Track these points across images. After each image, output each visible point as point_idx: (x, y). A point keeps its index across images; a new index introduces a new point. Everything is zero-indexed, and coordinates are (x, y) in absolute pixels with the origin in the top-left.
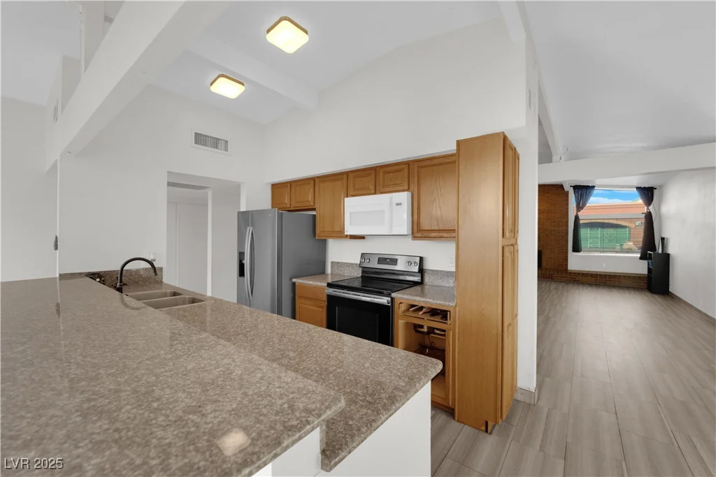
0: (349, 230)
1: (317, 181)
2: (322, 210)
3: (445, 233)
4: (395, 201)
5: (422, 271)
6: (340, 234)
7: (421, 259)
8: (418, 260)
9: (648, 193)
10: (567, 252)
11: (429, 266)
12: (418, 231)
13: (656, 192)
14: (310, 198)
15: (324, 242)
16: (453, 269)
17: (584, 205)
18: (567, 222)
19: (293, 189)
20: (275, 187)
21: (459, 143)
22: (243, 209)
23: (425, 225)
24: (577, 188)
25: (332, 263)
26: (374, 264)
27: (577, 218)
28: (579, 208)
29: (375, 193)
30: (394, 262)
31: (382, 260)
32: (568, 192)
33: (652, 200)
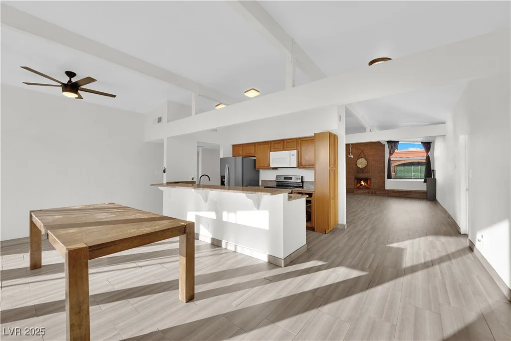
0: (272, 166)
1: (256, 144)
2: (259, 157)
3: (310, 166)
4: (292, 154)
5: (302, 182)
6: (268, 167)
7: (302, 177)
8: (301, 177)
9: (428, 145)
10: (384, 179)
11: (305, 180)
12: (300, 166)
13: (432, 144)
14: (253, 152)
15: (258, 171)
16: (314, 181)
17: (394, 152)
18: (384, 162)
19: (244, 148)
20: (234, 146)
21: (315, 134)
22: (221, 156)
23: (304, 163)
24: (389, 142)
25: (262, 180)
26: (282, 180)
27: (389, 160)
28: (391, 154)
29: (283, 150)
30: (291, 178)
31: (286, 178)
32: (384, 145)
33: (430, 149)
